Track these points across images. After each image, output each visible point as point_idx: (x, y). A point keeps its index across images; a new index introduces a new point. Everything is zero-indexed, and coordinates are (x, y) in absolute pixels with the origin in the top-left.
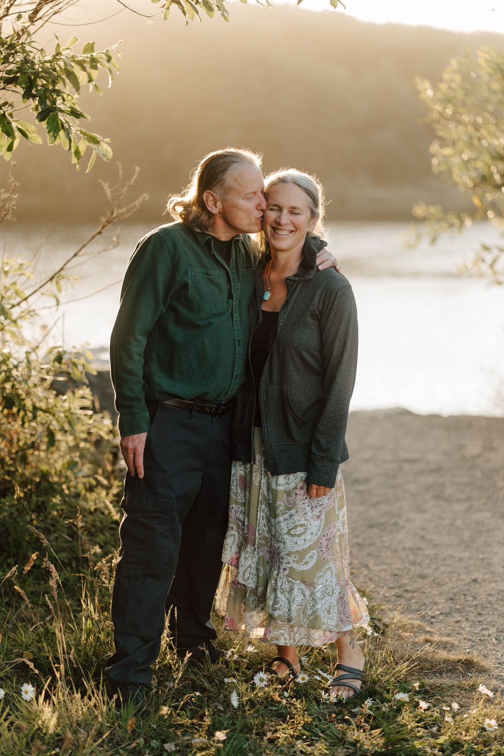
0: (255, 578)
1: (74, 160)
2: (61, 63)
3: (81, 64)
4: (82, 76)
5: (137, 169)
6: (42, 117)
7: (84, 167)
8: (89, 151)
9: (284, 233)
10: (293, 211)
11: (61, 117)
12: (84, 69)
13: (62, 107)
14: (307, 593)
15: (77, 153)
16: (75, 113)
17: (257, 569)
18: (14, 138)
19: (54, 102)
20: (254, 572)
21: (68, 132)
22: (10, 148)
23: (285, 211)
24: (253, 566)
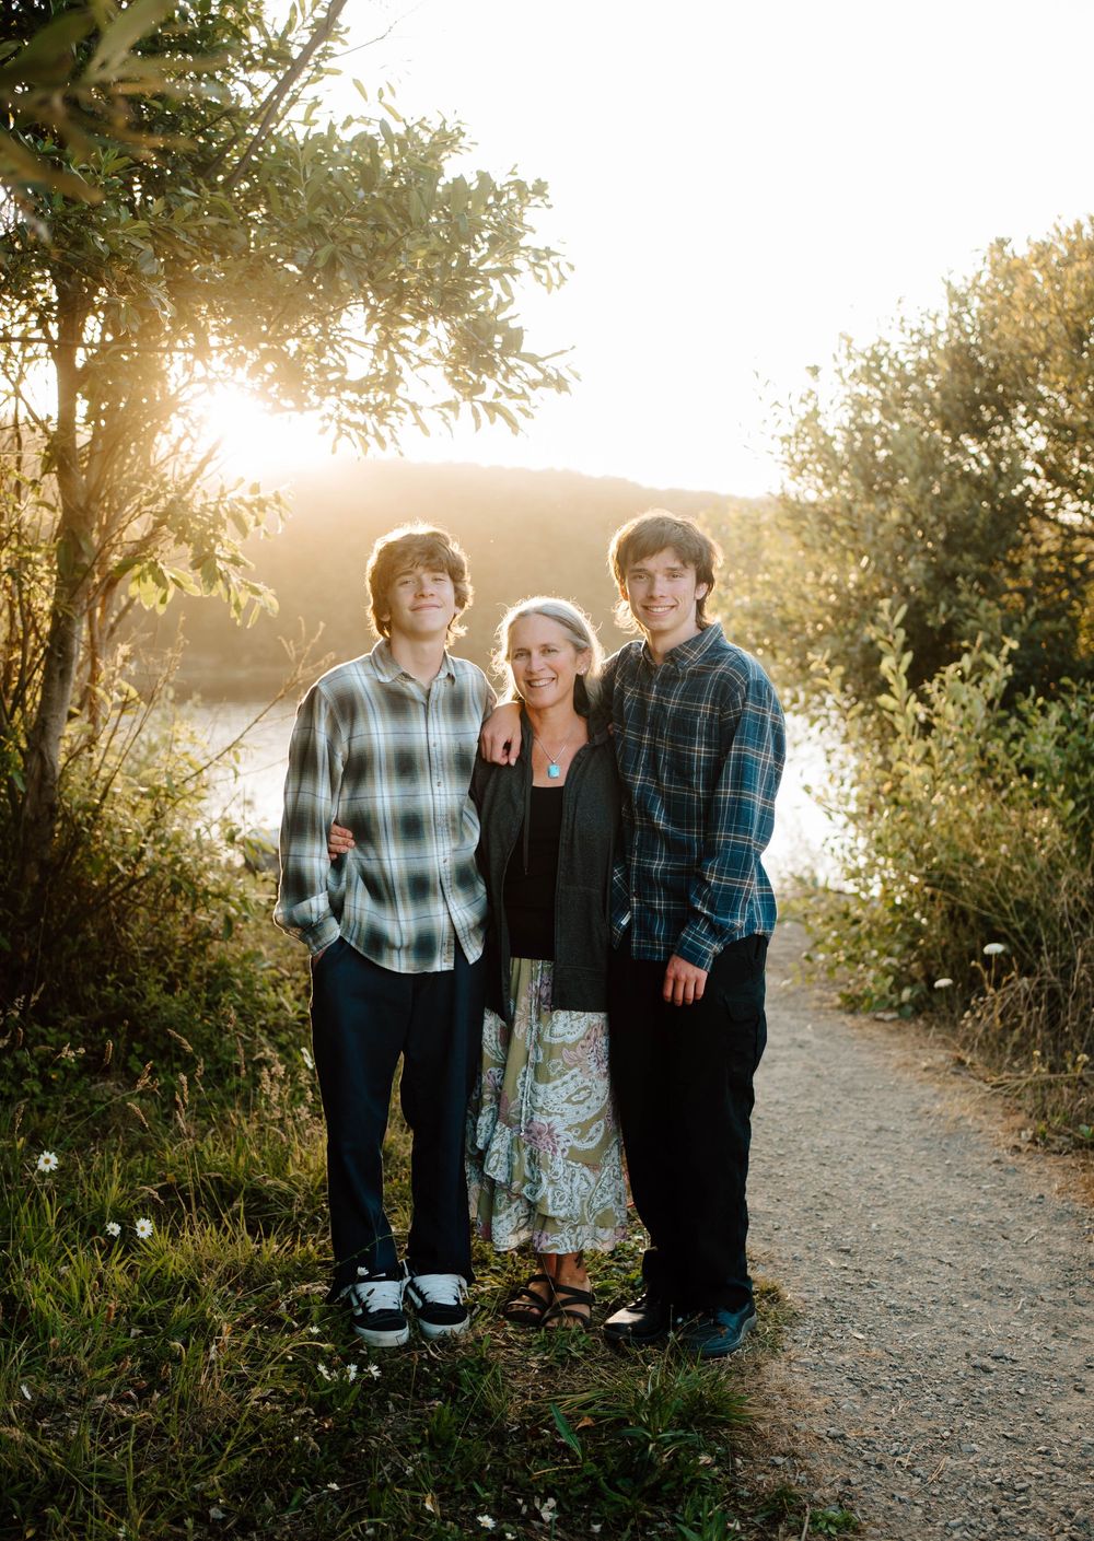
0: (505, 1169)
1: (234, 614)
2: (226, 505)
3: (249, 506)
4: (250, 519)
5: (322, 624)
6: (196, 565)
7: (245, 622)
8: (252, 603)
9: (541, 683)
10: (546, 650)
11: (220, 565)
12: (252, 513)
13: (222, 554)
14: (592, 1180)
15: (237, 605)
16: (235, 561)
17: (509, 1156)
18: (167, 588)
19: (212, 549)
20: (505, 1159)
21: (227, 582)
22: (163, 601)
23: (535, 653)
24: (503, 1151)
